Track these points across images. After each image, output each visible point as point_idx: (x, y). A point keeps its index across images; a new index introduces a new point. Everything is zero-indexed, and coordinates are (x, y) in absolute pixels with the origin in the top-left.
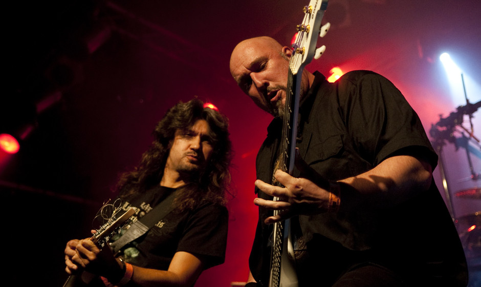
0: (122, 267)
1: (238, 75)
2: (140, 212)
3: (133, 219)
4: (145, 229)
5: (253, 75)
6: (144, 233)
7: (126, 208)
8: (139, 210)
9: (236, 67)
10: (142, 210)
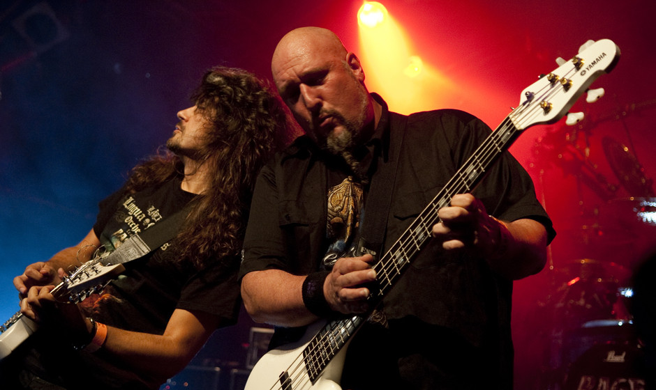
0: (90, 330)
1: (284, 81)
2: (144, 219)
3: (133, 226)
4: (145, 250)
5: (303, 87)
6: (144, 254)
7: (128, 205)
8: (144, 216)
9: (283, 69)
10: (148, 217)
